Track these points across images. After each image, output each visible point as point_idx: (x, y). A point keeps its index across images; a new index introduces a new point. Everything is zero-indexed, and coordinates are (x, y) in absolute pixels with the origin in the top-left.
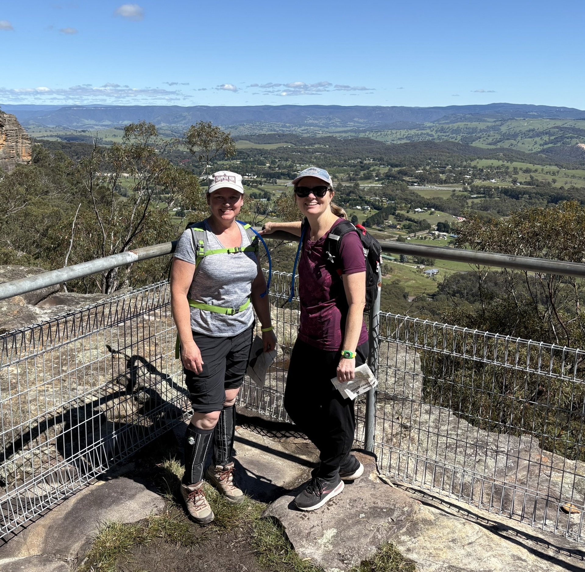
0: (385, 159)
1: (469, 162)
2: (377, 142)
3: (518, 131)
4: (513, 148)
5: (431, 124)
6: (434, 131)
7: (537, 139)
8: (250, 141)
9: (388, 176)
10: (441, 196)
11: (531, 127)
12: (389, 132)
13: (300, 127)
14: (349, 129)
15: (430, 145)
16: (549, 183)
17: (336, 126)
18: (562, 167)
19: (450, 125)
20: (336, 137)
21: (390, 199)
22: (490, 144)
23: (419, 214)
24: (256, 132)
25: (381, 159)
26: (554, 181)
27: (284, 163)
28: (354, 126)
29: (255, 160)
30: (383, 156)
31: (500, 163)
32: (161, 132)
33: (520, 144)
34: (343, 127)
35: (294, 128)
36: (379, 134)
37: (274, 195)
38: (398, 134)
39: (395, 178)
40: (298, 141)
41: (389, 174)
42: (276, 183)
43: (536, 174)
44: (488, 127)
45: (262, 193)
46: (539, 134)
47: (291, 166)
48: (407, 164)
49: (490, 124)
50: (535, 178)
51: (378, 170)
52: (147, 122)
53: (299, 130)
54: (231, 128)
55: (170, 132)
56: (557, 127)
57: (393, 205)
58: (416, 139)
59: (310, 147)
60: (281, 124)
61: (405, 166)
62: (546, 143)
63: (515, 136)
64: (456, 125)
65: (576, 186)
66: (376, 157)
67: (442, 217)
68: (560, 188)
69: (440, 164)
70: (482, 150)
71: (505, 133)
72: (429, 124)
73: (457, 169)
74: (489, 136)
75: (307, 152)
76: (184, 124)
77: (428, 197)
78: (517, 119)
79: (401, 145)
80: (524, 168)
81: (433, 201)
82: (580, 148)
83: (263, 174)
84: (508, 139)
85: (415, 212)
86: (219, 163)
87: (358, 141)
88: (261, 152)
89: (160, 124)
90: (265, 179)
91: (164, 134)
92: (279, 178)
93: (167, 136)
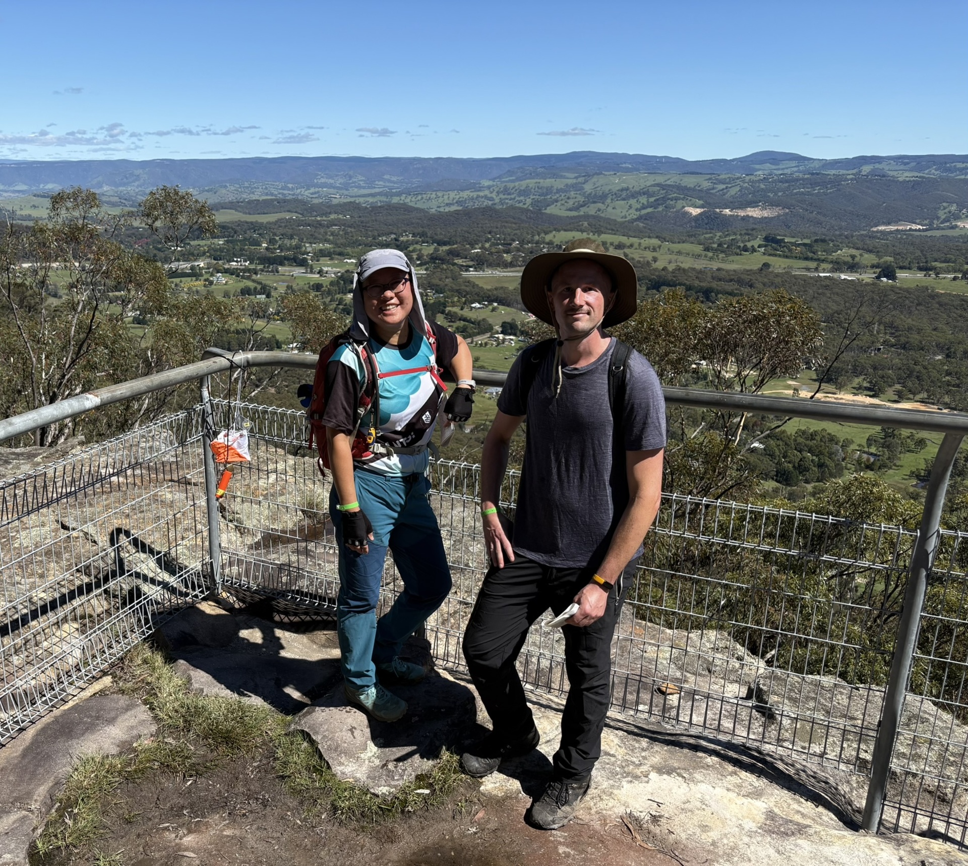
0: (429, 235)
1: (543, 235)
2: (417, 209)
3: (607, 192)
4: (602, 215)
5: (491, 183)
6: (495, 193)
7: (632, 202)
8: (236, 210)
9: (433, 258)
10: (506, 285)
11: (625, 185)
12: (434, 196)
13: (308, 189)
14: (377, 190)
15: (489, 212)
16: (648, 262)
17: (359, 187)
18: (665, 240)
19: (517, 184)
20: (359, 203)
21: (437, 292)
22: (570, 210)
23: (477, 310)
24: (244, 196)
25: (423, 235)
26: (655, 260)
27: (287, 242)
28: (385, 187)
29: (245, 239)
30: (426, 230)
31: (585, 235)
32: (104, 199)
33: (610, 209)
34: (369, 188)
35: (299, 191)
36: (419, 197)
37: (276, 289)
38: (446, 197)
39: (443, 261)
40: (306, 210)
41: (434, 255)
42: (278, 272)
43: (632, 250)
44: (567, 185)
45: (259, 287)
46: (634, 195)
47: (298, 247)
48: (459, 240)
49: (570, 182)
50: (631, 256)
51: (420, 250)
52: (84, 188)
53: (307, 193)
54: (207, 191)
55: (116, 199)
56: (658, 185)
57: (442, 300)
58: (470, 204)
59: (324, 218)
60: (281, 185)
61: (456, 243)
62: (644, 207)
63: (603, 198)
64: (524, 184)
65: (683, 266)
66: (416, 231)
67: (508, 314)
68: (663, 269)
69: (504, 240)
70: (559, 218)
71: (590, 194)
72: (486, 183)
73: (526, 246)
74: (568, 198)
75: (320, 225)
76: (138, 186)
77: (489, 287)
78: (606, 173)
79: (450, 214)
80: (616, 243)
81: (495, 292)
82: (687, 213)
83: (258, 259)
84: (594, 202)
85: (472, 308)
86: (192, 243)
87: (390, 208)
88: (255, 227)
89: (101, 187)
90: (260, 267)
91: (108, 203)
92: (282, 264)
93: (114, 205)
